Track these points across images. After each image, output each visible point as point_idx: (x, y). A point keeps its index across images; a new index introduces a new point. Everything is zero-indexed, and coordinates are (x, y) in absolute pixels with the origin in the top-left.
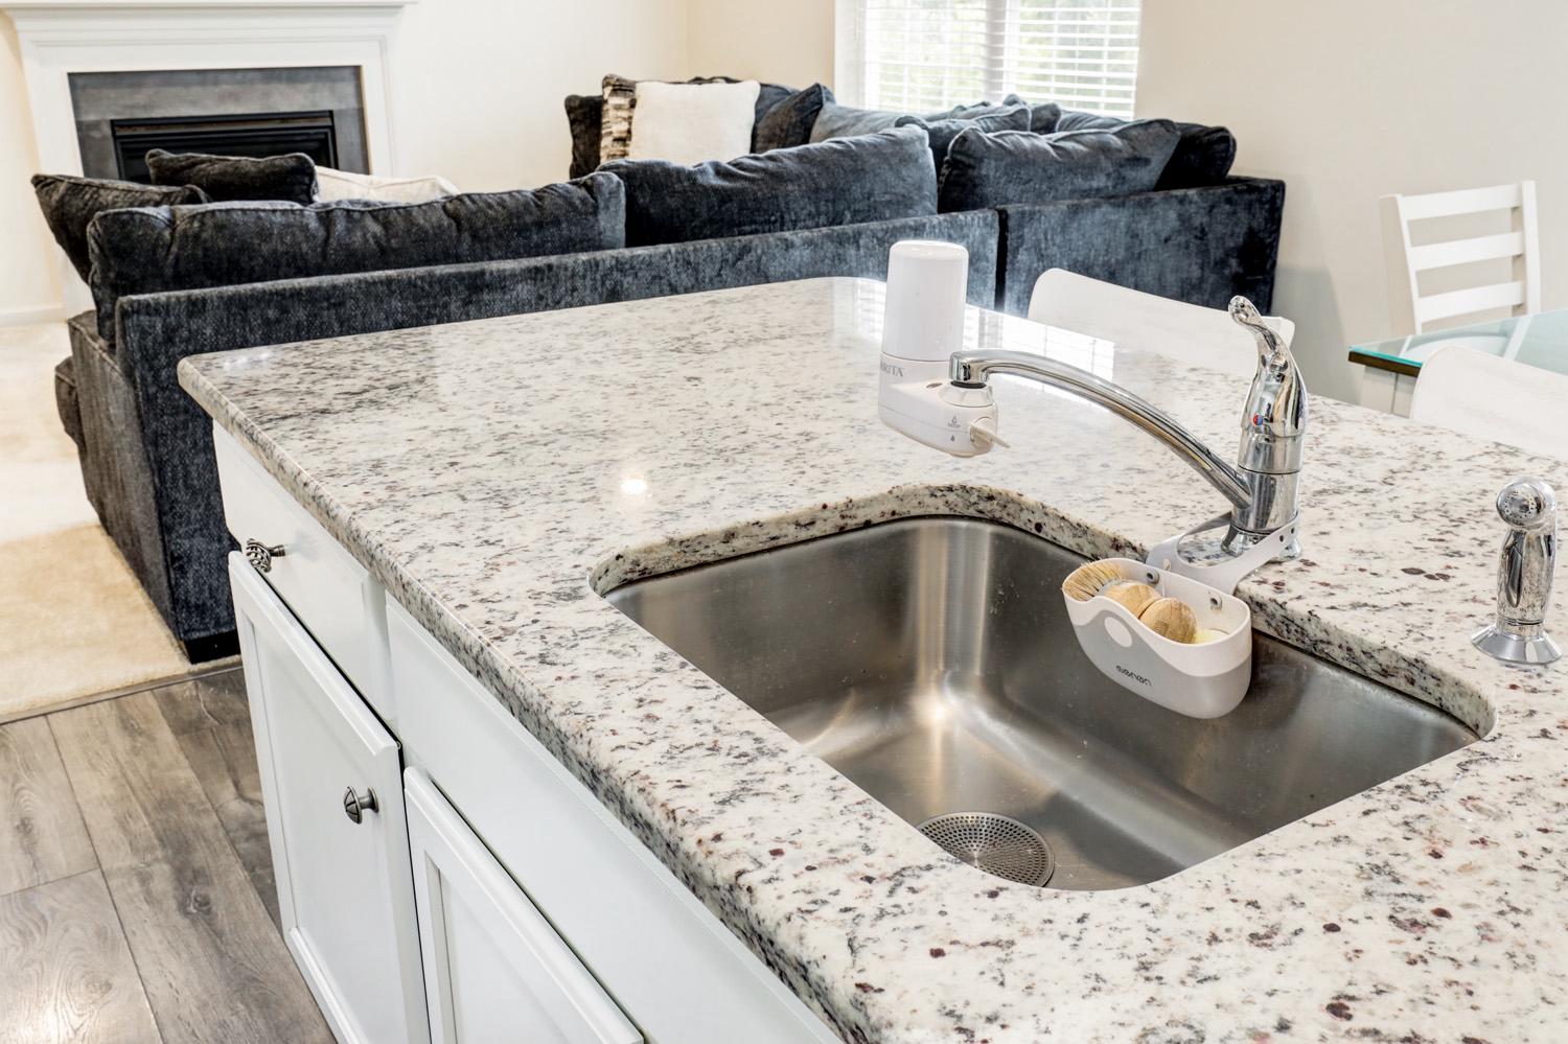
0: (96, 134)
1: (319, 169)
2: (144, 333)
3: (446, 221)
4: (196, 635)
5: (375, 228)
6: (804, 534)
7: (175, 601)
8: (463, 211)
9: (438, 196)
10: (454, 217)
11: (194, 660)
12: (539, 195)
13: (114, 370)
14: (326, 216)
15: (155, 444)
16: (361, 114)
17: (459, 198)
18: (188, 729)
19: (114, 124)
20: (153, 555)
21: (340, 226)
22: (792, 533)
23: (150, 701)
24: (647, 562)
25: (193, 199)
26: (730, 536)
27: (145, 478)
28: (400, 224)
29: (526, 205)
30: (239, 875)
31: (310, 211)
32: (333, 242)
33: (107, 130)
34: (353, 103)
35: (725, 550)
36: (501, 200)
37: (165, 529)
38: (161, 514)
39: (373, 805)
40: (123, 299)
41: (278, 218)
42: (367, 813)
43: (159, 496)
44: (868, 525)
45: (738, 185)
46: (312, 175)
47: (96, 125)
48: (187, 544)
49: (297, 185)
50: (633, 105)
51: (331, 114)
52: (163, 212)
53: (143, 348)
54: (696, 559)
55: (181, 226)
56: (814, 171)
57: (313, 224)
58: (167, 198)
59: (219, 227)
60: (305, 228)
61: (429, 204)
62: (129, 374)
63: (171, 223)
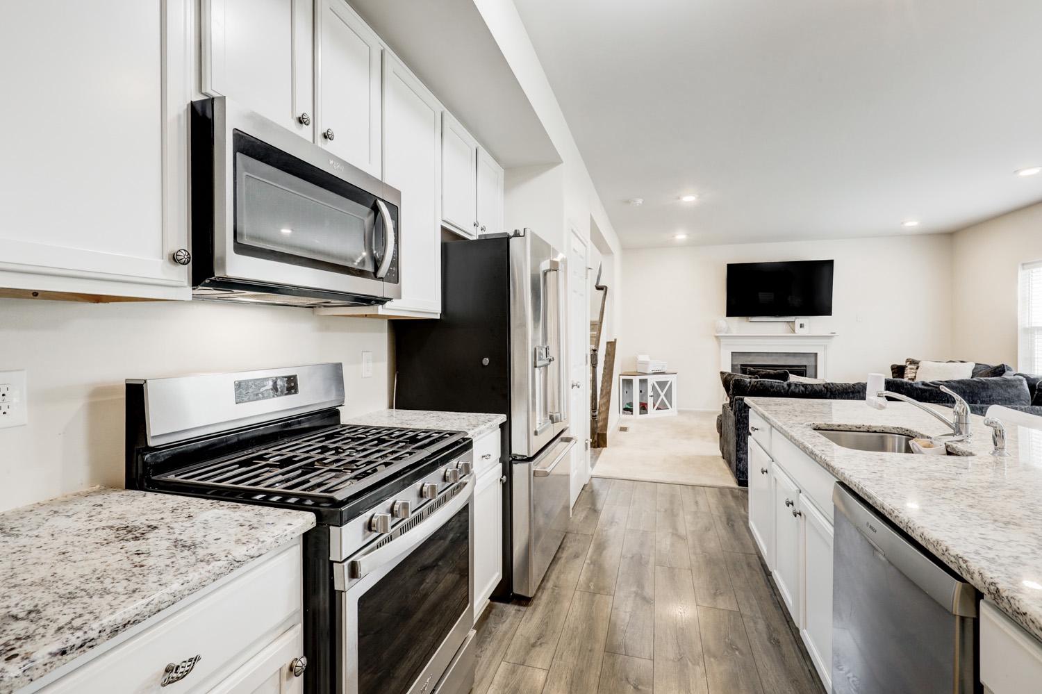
0: (736, 367)
1: (790, 375)
2: (739, 405)
3: (823, 389)
4: (741, 479)
5: (803, 389)
6: (858, 430)
7: (737, 469)
8: (829, 387)
9: (824, 383)
10: (826, 388)
11: (739, 485)
12: (854, 385)
13: (732, 414)
14: (789, 385)
15: (738, 430)
16: (816, 367)
17: (829, 384)
18: (735, 497)
19: (742, 365)
20: (733, 458)
21: (793, 387)
22: (855, 429)
23: (728, 491)
24: (821, 427)
25: (757, 378)
26: (839, 426)
27: (735, 438)
28: (810, 388)
29: (849, 387)
30: (741, 523)
31: (785, 383)
32: (790, 390)
33: (739, 367)
34: (814, 364)
35: (838, 428)
36: (841, 385)
37: (737, 451)
38: (737, 447)
39: (766, 472)
40: (736, 397)
41: (777, 384)
42: (765, 473)
43: (737, 443)
44: (875, 432)
45: (930, 388)
46: (788, 375)
47: (737, 365)
48: (742, 456)
49: (784, 377)
50: (917, 368)
51: (806, 366)
52: (749, 380)
53: (739, 408)
54: (831, 428)
55: (752, 383)
56: (964, 387)
57: (785, 386)
58: (750, 378)
59: (761, 384)
60: (783, 387)
61: (819, 384)
62: (735, 414)
63: (750, 383)
